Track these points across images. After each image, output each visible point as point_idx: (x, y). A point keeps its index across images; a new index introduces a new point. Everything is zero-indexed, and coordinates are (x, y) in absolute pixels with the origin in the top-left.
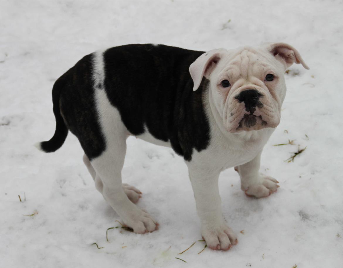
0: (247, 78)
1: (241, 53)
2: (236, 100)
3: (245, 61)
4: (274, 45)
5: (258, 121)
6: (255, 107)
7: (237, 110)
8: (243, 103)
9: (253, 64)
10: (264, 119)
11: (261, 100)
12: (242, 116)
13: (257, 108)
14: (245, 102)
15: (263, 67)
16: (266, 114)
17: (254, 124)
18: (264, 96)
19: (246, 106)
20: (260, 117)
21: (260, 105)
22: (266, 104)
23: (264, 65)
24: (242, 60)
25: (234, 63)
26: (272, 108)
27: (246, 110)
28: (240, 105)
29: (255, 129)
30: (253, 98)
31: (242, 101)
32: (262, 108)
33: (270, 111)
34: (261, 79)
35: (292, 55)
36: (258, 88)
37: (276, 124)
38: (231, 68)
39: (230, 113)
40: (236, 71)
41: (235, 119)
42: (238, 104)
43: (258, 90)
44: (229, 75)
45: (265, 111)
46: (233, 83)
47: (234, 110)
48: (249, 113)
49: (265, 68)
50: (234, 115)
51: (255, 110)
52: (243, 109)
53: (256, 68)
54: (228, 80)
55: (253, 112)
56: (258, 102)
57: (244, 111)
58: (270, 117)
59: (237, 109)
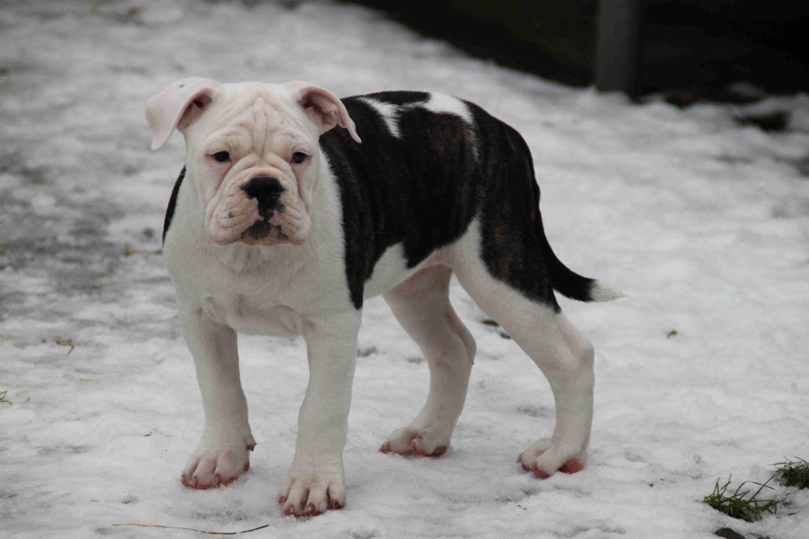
0: (262, 155)
1: (252, 104)
2: (242, 191)
3: (260, 124)
4: (306, 89)
5: (273, 232)
6: (273, 210)
7: (243, 211)
8: (255, 200)
9: (274, 131)
10: (285, 231)
11: (283, 198)
12: (252, 222)
13: (275, 212)
14: (258, 199)
15: (290, 138)
16: (289, 223)
17: (266, 236)
18: (287, 190)
19: (259, 206)
20: (279, 227)
21: (281, 208)
22: (289, 205)
23: (293, 136)
24: (255, 119)
25: (242, 125)
26: (299, 212)
27: (260, 214)
28: (250, 204)
29: (264, 244)
30: (273, 193)
31: (254, 196)
32: (284, 212)
33: (296, 218)
34: (286, 159)
35: (333, 113)
36: (279, 175)
37: (302, 240)
38: (236, 133)
39: (228, 212)
40: (244, 140)
41: (235, 225)
42: (246, 200)
43: (280, 179)
44: (231, 144)
45: (287, 217)
46: (237, 160)
47: (237, 209)
48: (262, 219)
49: (294, 142)
50: (235, 218)
51: (272, 215)
52: (254, 210)
53: (278, 141)
54: (229, 152)
55: (269, 219)
56: (279, 203)
57: (256, 216)
58: (294, 229)
59: (242, 208)
